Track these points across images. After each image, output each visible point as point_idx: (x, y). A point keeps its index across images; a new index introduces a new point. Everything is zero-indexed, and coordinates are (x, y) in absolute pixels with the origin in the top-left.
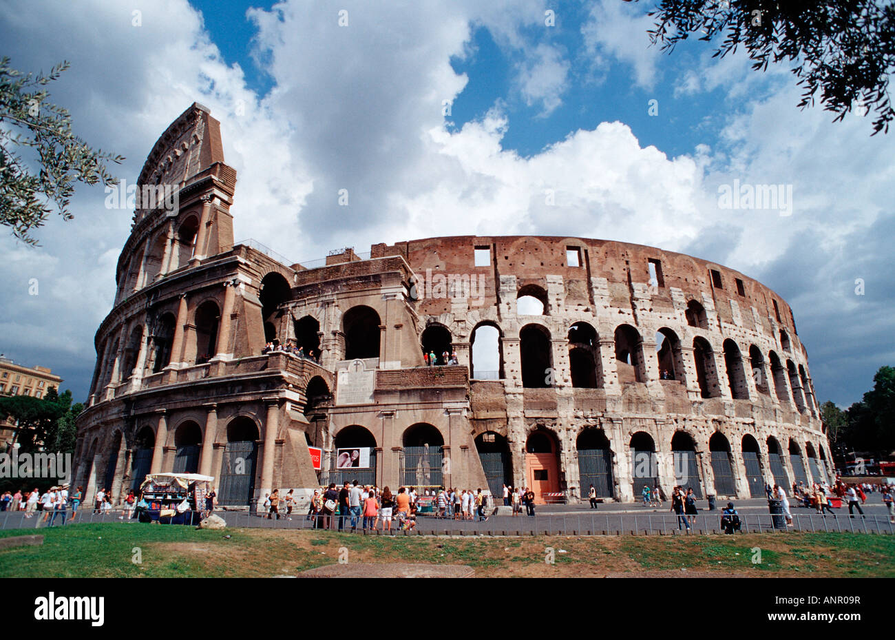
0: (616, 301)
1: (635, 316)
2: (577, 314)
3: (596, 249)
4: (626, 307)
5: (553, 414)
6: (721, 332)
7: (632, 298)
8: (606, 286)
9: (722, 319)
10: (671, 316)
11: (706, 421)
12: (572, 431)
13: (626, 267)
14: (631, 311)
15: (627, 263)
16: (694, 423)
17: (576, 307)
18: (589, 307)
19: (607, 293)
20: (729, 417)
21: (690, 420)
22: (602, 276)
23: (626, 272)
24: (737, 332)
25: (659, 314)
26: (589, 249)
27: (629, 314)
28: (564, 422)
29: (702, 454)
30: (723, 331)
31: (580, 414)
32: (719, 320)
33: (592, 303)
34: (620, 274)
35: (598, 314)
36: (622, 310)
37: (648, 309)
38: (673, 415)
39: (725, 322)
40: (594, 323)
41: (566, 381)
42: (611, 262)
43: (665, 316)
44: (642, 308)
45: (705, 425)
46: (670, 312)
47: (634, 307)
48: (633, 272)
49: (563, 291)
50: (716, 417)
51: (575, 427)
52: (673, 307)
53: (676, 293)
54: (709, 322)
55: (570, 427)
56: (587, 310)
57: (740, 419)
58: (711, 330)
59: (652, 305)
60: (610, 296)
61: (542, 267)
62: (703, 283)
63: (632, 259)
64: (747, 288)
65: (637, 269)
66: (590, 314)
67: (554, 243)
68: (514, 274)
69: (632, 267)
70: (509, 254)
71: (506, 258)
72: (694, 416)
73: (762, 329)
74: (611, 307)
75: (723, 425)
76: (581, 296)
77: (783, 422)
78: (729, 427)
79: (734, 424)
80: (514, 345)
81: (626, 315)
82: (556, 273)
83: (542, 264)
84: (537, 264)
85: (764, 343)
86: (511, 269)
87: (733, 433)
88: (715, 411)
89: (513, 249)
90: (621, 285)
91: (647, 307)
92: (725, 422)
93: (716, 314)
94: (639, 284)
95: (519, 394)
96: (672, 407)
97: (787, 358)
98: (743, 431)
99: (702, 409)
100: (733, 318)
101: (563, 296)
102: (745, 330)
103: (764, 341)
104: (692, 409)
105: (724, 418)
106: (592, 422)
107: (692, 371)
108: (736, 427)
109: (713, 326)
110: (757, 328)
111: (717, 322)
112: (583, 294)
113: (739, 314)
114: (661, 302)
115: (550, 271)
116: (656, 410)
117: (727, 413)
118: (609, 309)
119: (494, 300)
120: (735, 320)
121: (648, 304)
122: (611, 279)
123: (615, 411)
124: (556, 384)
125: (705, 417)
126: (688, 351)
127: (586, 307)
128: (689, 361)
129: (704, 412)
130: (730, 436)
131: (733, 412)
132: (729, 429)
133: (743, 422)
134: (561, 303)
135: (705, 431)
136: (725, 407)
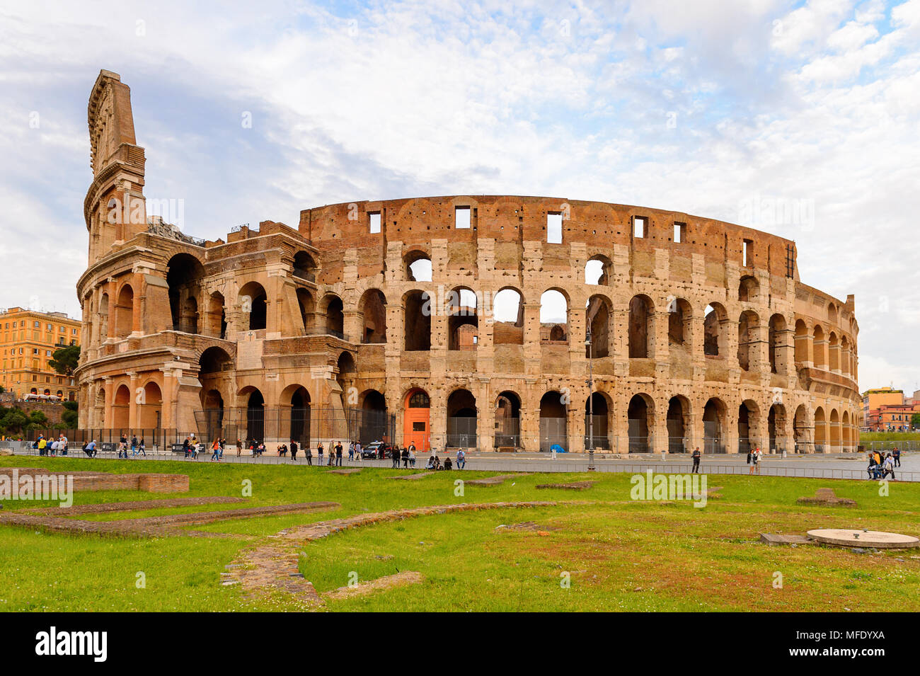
0: (502, 264)
1: (521, 276)
2: (459, 278)
3: (487, 206)
4: (512, 268)
5: (427, 375)
6: (631, 288)
7: (522, 258)
8: (492, 248)
9: (635, 274)
10: (565, 274)
12: (442, 389)
13: (518, 224)
14: (516, 272)
15: (521, 219)
16: (571, 383)
17: (458, 271)
18: (472, 270)
19: (491, 255)
20: (619, 377)
21: (568, 380)
22: (489, 236)
23: (518, 230)
25: (550, 273)
26: (479, 208)
27: (514, 275)
28: (435, 382)
29: (576, 412)
30: (634, 287)
31: (451, 374)
32: (631, 275)
33: (476, 266)
34: (510, 233)
35: (481, 277)
36: (507, 271)
37: (537, 268)
38: (549, 375)
40: (475, 287)
41: (441, 344)
42: (502, 220)
43: (557, 275)
44: (530, 268)
45: (585, 383)
46: (565, 270)
47: (521, 268)
48: (527, 229)
49: (446, 255)
50: (600, 377)
51: (445, 386)
52: (570, 265)
53: (575, 249)
54: (617, 277)
55: (440, 385)
56: (469, 274)
57: (632, 379)
58: (617, 287)
59: (543, 264)
60: (495, 258)
61: (428, 231)
62: (619, 233)
63: (528, 214)
64: (694, 231)
65: (532, 226)
66: (472, 277)
67: (443, 204)
68: (401, 240)
69: (525, 224)
70: (398, 219)
71: (395, 223)
72: (572, 376)
73: (702, 279)
74: (495, 269)
75: (609, 385)
76: (464, 259)
77: (706, 380)
78: (616, 386)
79: (624, 383)
80: (396, 311)
81: (511, 277)
82: (442, 236)
83: (428, 228)
84: (423, 228)
85: (702, 295)
86: (398, 234)
87: (621, 392)
88: (602, 371)
89: (401, 214)
90: (511, 244)
91: (537, 267)
92: (612, 382)
93: (629, 268)
94: (531, 242)
95: (397, 357)
96: (547, 367)
97: (745, 310)
98: (635, 390)
99: (584, 369)
100: (654, 271)
101: (445, 262)
102: (671, 282)
103: (703, 292)
104: (572, 370)
105: (612, 378)
106: (461, 382)
107: (579, 331)
108: (628, 386)
109: (620, 282)
110: (695, 278)
111: (628, 278)
112: (467, 257)
113: (667, 265)
114: (555, 260)
115: (435, 235)
116: (529, 371)
117: (616, 373)
118: (493, 271)
119: (381, 268)
120: (658, 272)
121: (538, 264)
122: (499, 239)
123: (486, 371)
124: (431, 347)
125: (587, 377)
126: (578, 310)
127: (468, 271)
128: (579, 321)
129: (585, 373)
130: (615, 395)
131: (624, 371)
132: (616, 388)
133: (637, 381)
134: (444, 267)
135: (583, 390)
136: (615, 368)
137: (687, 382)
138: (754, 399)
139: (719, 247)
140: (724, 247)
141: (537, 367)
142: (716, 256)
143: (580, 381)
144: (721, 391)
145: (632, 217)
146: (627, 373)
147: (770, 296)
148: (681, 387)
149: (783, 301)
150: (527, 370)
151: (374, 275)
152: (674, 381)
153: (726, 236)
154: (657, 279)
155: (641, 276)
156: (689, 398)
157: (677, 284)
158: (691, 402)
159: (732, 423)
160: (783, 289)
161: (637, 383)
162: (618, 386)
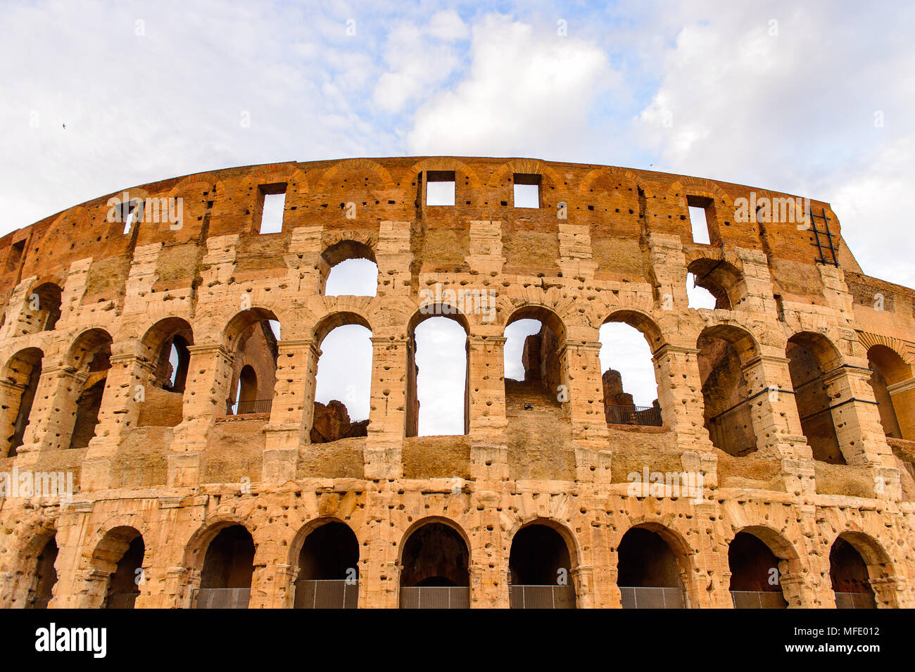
0: (165, 282)
1: (194, 297)
2: (93, 316)
3: (162, 195)
4: (181, 285)
7: (199, 267)
8: (155, 257)
10: (274, 283)
11: (297, 494)
13: (204, 212)
14: (187, 291)
15: (209, 205)
16: (260, 500)
17: (95, 305)
18: (114, 301)
19: (151, 269)
20: (376, 481)
21: (254, 495)
22: (154, 240)
23: (201, 223)
25: (247, 285)
27: (183, 298)
33: (122, 292)
34: (188, 229)
35: (126, 310)
36: (171, 292)
37: (225, 279)
38: (213, 487)
40: (114, 328)
43: (259, 287)
44: (212, 281)
45: (292, 500)
46: (276, 276)
47: (197, 283)
48: (217, 218)
49: (84, 282)
50: (329, 482)
52: (285, 266)
53: (301, 237)
54: (382, 278)
56: (111, 307)
57: (410, 483)
58: (383, 294)
59: (236, 271)
60: (157, 273)
61: (71, 251)
62: (392, 202)
63: (222, 195)
64: (561, 187)
65: (226, 212)
66: (113, 312)
68: (35, 274)
69: (215, 211)
70: (41, 243)
71: (37, 251)
72: (265, 484)
73: (588, 269)
74: (153, 291)
75: (351, 500)
76: (107, 285)
77: (613, 481)
78: (368, 502)
79: (388, 494)
81: (177, 301)
82: (86, 255)
83: (72, 247)
84: (66, 248)
85: (590, 299)
86: (35, 266)
87: (378, 516)
88: (335, 469)
89: (47, 235)
90: (188, 247)
91: (224, 276)
92: (359, 493)
93: (410, 258)
94: (221, 238)
96: (216, 469)
97: (711, 324)
98: (417, 510)
99: (291, 466)
100: (467, 259)
101: (81, 292)
102: (508, 277)
103: (592, 293)
104: (264, 469)
105: (358, 484)
107: (292, 387)
108: (397, 502)
109: (390, 286)
110: (567, 268)
111: (408, 276)
112: (112, 280)
113: (497, 248)
114: (257, 261)
115: (78, 255)
116: (176, 480)
117: (369, 471)
118: (148, 296)
120: (474, 261)
121: (226, 271)
122: (169, 242)
123: (95, 487)
125: (298, 484)
126: (294, 347)
127: (109, 302)
128: (293, 368)
129: (294, 475)
130: (364, 524)
131: (389, 469)
132: (368, 507)
133: (422, 490)
134: (76, 304)
135: (285, 516)
136: (366, 460)
137: (560, 485)
138: (771, 524)
139: (624, 209)
140: (637, 209)
141: (191, 471)
142: (618, 227)
143: (279, 495)
144: (666, 508)
145: (420, 175)
146: (397, 471)
147: (777, 297)
148: (543, 498)
149: (817, 308)
150: (171, 480)
152: (524, 485)
153: (641, 193)
154: (474, 273)
155: (438, 270)
156: (568, 525)
157: (522, 279)
158: (576, 535)
159: (710, 588)
160: (812, 285)
161: (424, 493)
162: (373, 502)
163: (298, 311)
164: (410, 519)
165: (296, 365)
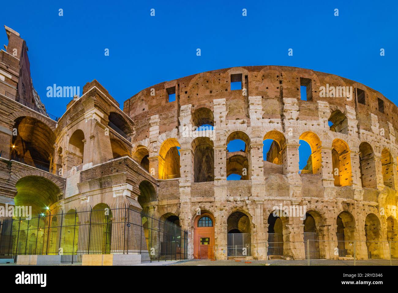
0: (268, 115)
1: (283, 124)
2: (236, 126)
3: (255, 73)
4: (276, 118)
5: (212, 199)
6: (359, 137)
7: (283, 110)
8: (261, 102)
9: (361, 127)
10: (315, 123)
11: (336, 203)
12: (224, 210)
13: (279, 85)
14: (279, 120)
15: (281, 82)
16: (325, 204)
17: (234, 121)
18: (245, 120)
19: (260, 108)
20: (357, 201)
21: (322, 202)
22: (257, 94)
23: (279, 90)
24: (373, 138)
25: (304, 122)
26: (249, 74)
27: (278, 123)
28: (218, 204)
29: (329, 227)
30: (361, 137)
31: (231, 199)
32: (359, 129)
33: (248, 117)
34: (273, 92)
35: (252, 124)
36: (272, 120)
38: (308, 198)
39: (364, 129)
40: (248, 132)
41: (222, 176)
42: (267, 83)
43: (310, 123)
44: (290, 117)
45: (335, 205)
46: (315, 119)
47: (282, 116)
48: (286, 89)
49: (225, 109)
50: (345, 200)
51: (227, 208)
52: (318, 116)
53: (321, 105)
54: (350, 128)
55: (222, 207)
56: (243, 123)
57: (366, 203)
58: (350, 135)
59: (299, 115)
60: (263, 110)
61: (210, 94)
63: (286, 79)
64: (387, 107)
65: (289, 87)
66: (245, 125)
67: (221, 74)
68: (190, 104)
69: (284, 86)
70: (188, 89)
71: (186, 92)
72: (326, 199)
74: (263, 118)
75: (351, 207)
76: (239, 112)
78: (356, 207)
79: (361, 206)
80: (187, 153)
81: (276, 124)
82: (221, 97)
83: (211, 92)
84: (207, 93)
86: (188, 100)
87: (359, 212)
88: (346, 196)
89: (190, 85)
90: (274, 100)
91: (295, 117)
92: (353, 204)
93: (357, 122)
94: (289, 99)
95: (188, 187)
96: (306, 192)
98: (368, 211)
99: (334, 193)
100: (371, 127)
101: (224, 114)
102: (381, 137)
104: (325, 194)
105: (353, 202)
106: (240, 204)
108: (363, 208)
109: (352, 132)
112: (241, 110)
113: (377, 124)
114: (308, 111)
115: (217, 96)
116: (293, 195)
117: (355, 197)
118: (261, 120)
119: (176, 124)
120: (373, 129)
121: (295, 114)
122: (265, 97)
123: (259, 195)
124: (215, 178)
125: (336, 200)
126: (326, 150)
127: (242, 120)
128: (327, 158)
129: (335, 196)
130: (356, 214)
131: (360, 197)
132: (356, 209)
133: (369, 205)
134: (224, 119)
135: (334, 210)
136: (355, 193)
141: (299, 192)
143: (331, 203)
145: (355, 89)
146: (362, 198)
148: (392, 210)
150: (291, 194)
151: (171, 130)
152: (389, 206)
154: (373, 133)
157: (384, 139)
161: (369, 206)
162: (357, 208)
163: (325, 136)
164: (367, 214)
165: (328, 157)
